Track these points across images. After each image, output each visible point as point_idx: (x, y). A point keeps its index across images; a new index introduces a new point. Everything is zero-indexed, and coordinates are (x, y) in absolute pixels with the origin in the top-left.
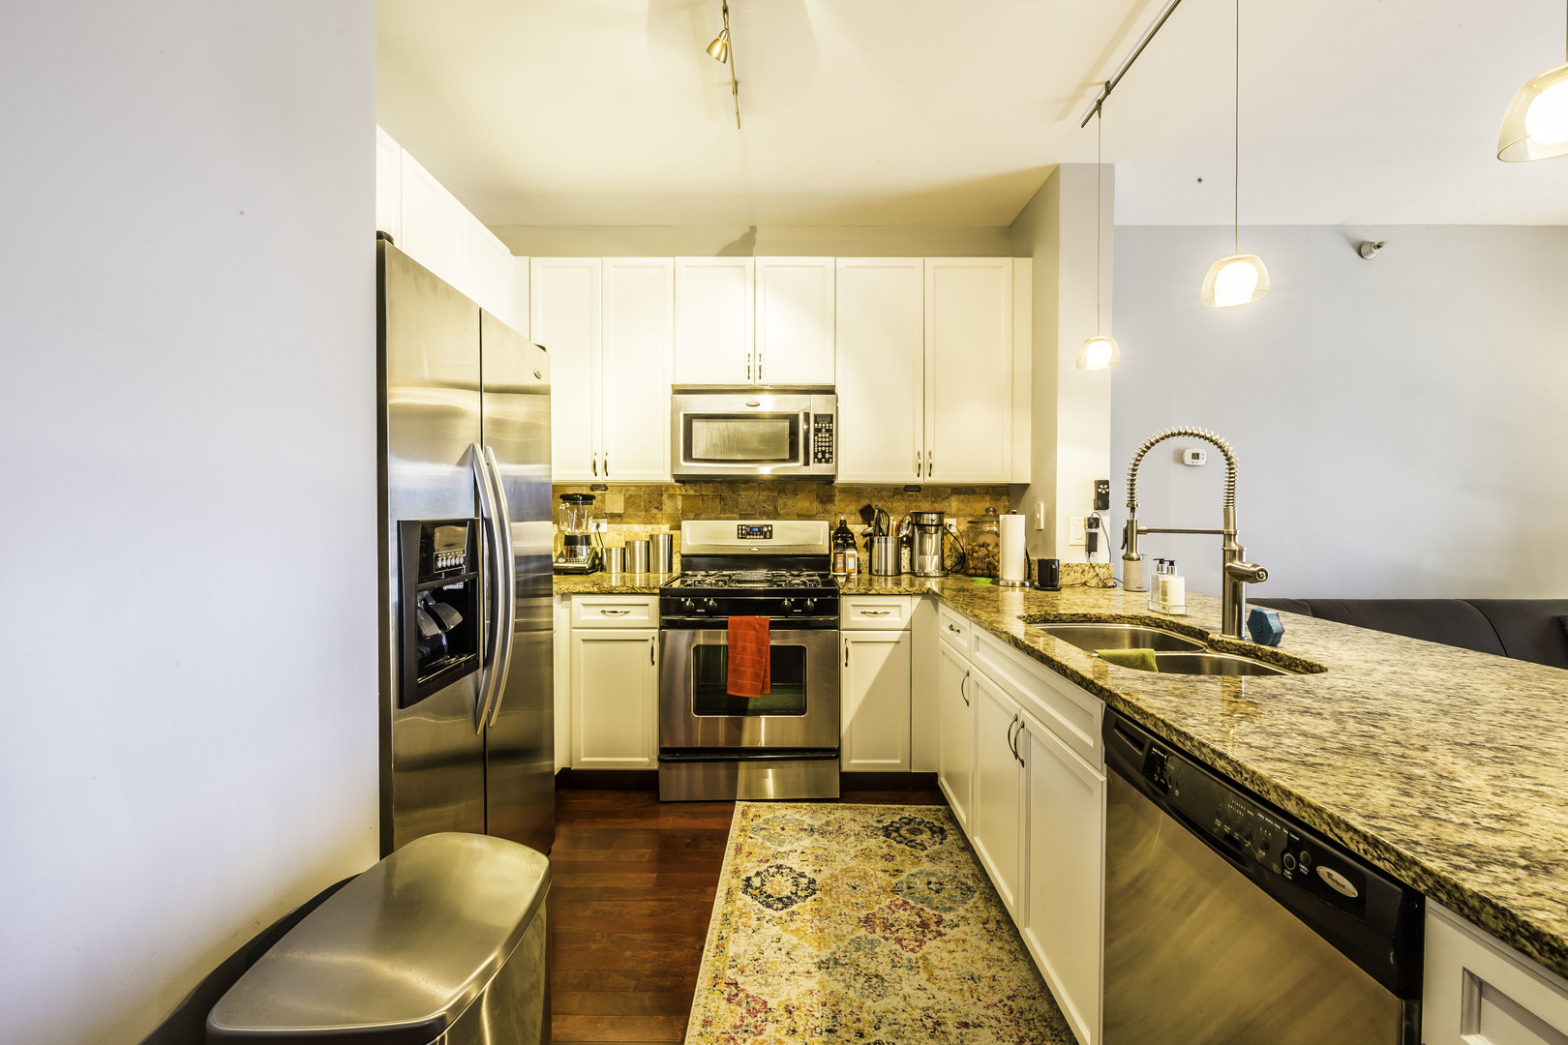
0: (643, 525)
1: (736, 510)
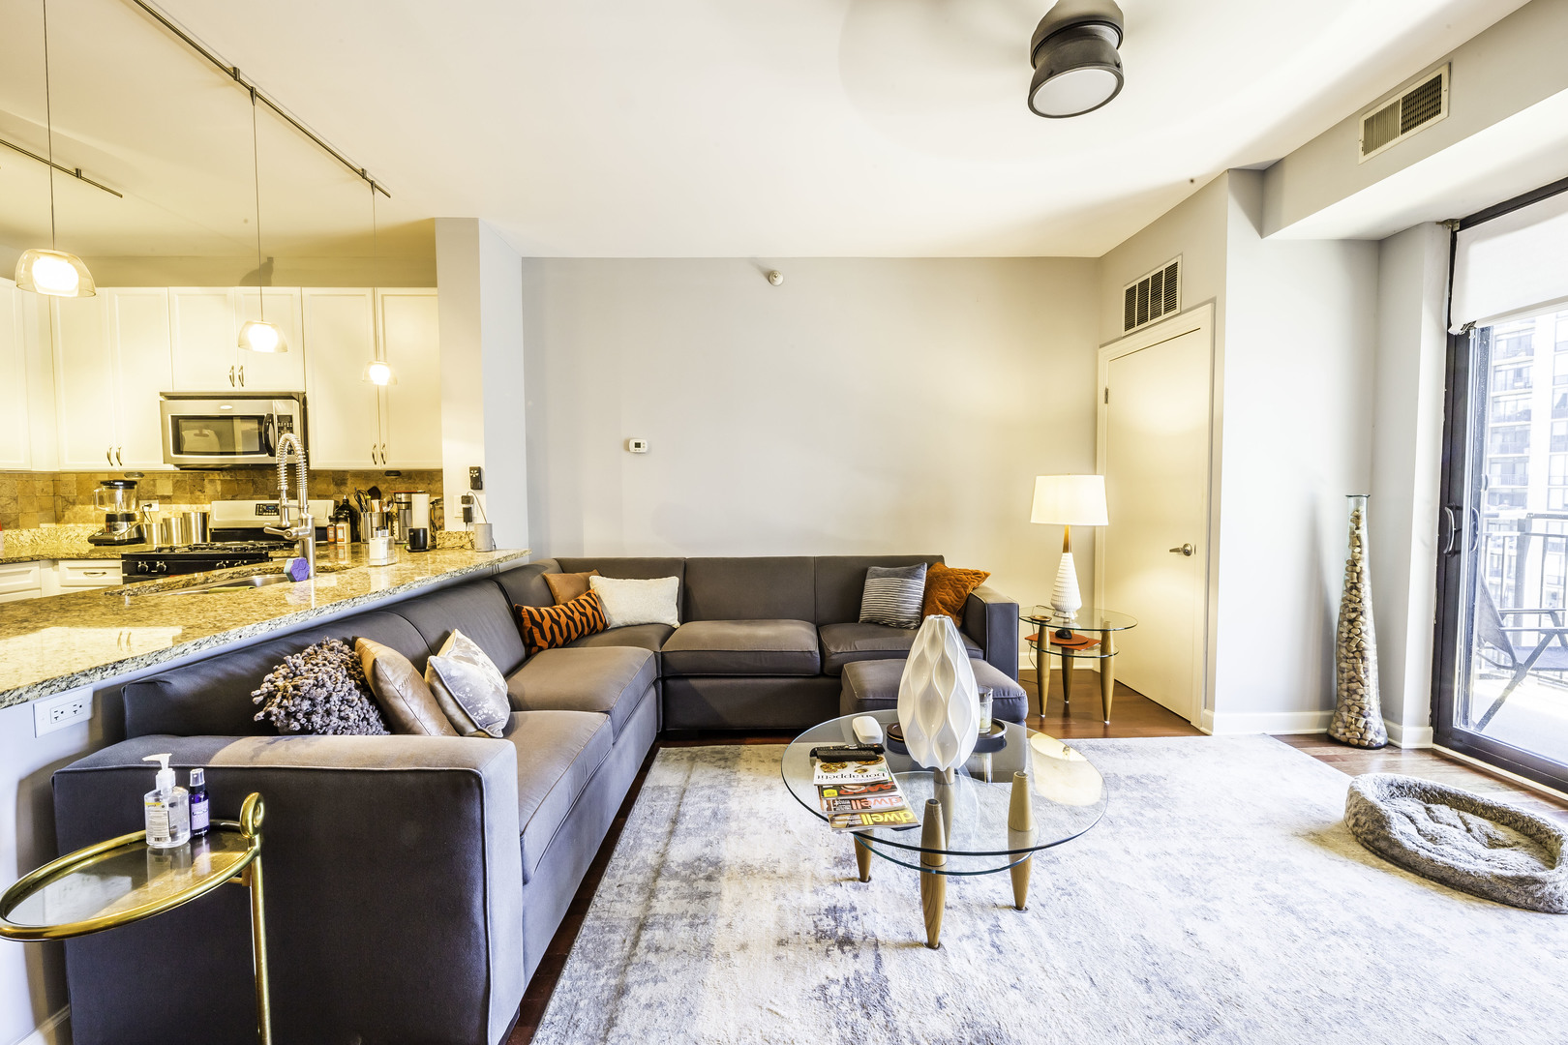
0: (189, 505)
1: (266, 492)
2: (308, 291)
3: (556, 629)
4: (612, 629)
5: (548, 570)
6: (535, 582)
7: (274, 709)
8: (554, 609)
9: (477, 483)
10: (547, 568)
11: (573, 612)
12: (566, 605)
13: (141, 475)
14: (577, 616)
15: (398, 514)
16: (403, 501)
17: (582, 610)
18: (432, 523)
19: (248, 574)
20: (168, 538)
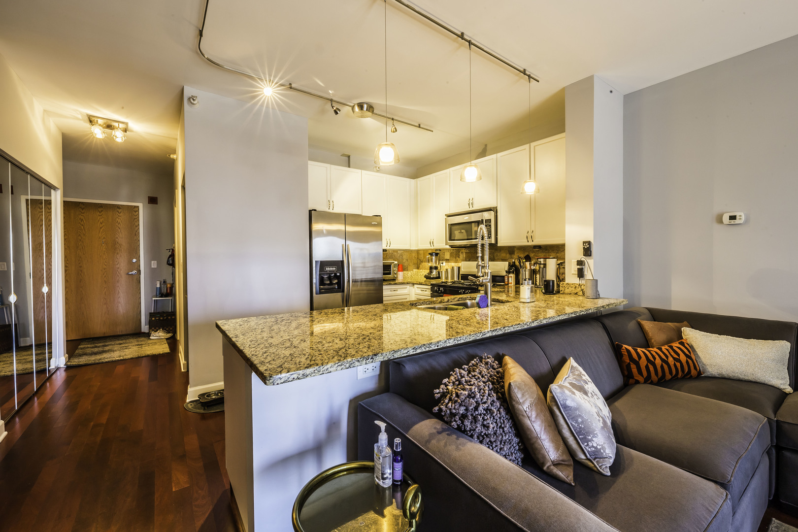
2: (500, 155)
3: (651, 368)
4: (705, 377)
5: (642, 317)
6: (632, 325)
7: (443, 407)
8: (649, 351)
9: (587, 252)
10: (640, 315)
11: (667, 357)
12: (660, 349)
13: (440, 250)
14: (671, 360)
15: (539, 270)
16: (542, 263)
17: (676, 356)
18: (558, 277)
19: (465, 299)
20: (447, 278)
